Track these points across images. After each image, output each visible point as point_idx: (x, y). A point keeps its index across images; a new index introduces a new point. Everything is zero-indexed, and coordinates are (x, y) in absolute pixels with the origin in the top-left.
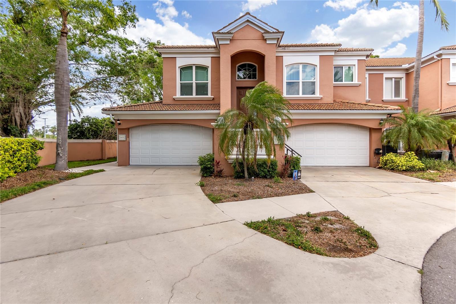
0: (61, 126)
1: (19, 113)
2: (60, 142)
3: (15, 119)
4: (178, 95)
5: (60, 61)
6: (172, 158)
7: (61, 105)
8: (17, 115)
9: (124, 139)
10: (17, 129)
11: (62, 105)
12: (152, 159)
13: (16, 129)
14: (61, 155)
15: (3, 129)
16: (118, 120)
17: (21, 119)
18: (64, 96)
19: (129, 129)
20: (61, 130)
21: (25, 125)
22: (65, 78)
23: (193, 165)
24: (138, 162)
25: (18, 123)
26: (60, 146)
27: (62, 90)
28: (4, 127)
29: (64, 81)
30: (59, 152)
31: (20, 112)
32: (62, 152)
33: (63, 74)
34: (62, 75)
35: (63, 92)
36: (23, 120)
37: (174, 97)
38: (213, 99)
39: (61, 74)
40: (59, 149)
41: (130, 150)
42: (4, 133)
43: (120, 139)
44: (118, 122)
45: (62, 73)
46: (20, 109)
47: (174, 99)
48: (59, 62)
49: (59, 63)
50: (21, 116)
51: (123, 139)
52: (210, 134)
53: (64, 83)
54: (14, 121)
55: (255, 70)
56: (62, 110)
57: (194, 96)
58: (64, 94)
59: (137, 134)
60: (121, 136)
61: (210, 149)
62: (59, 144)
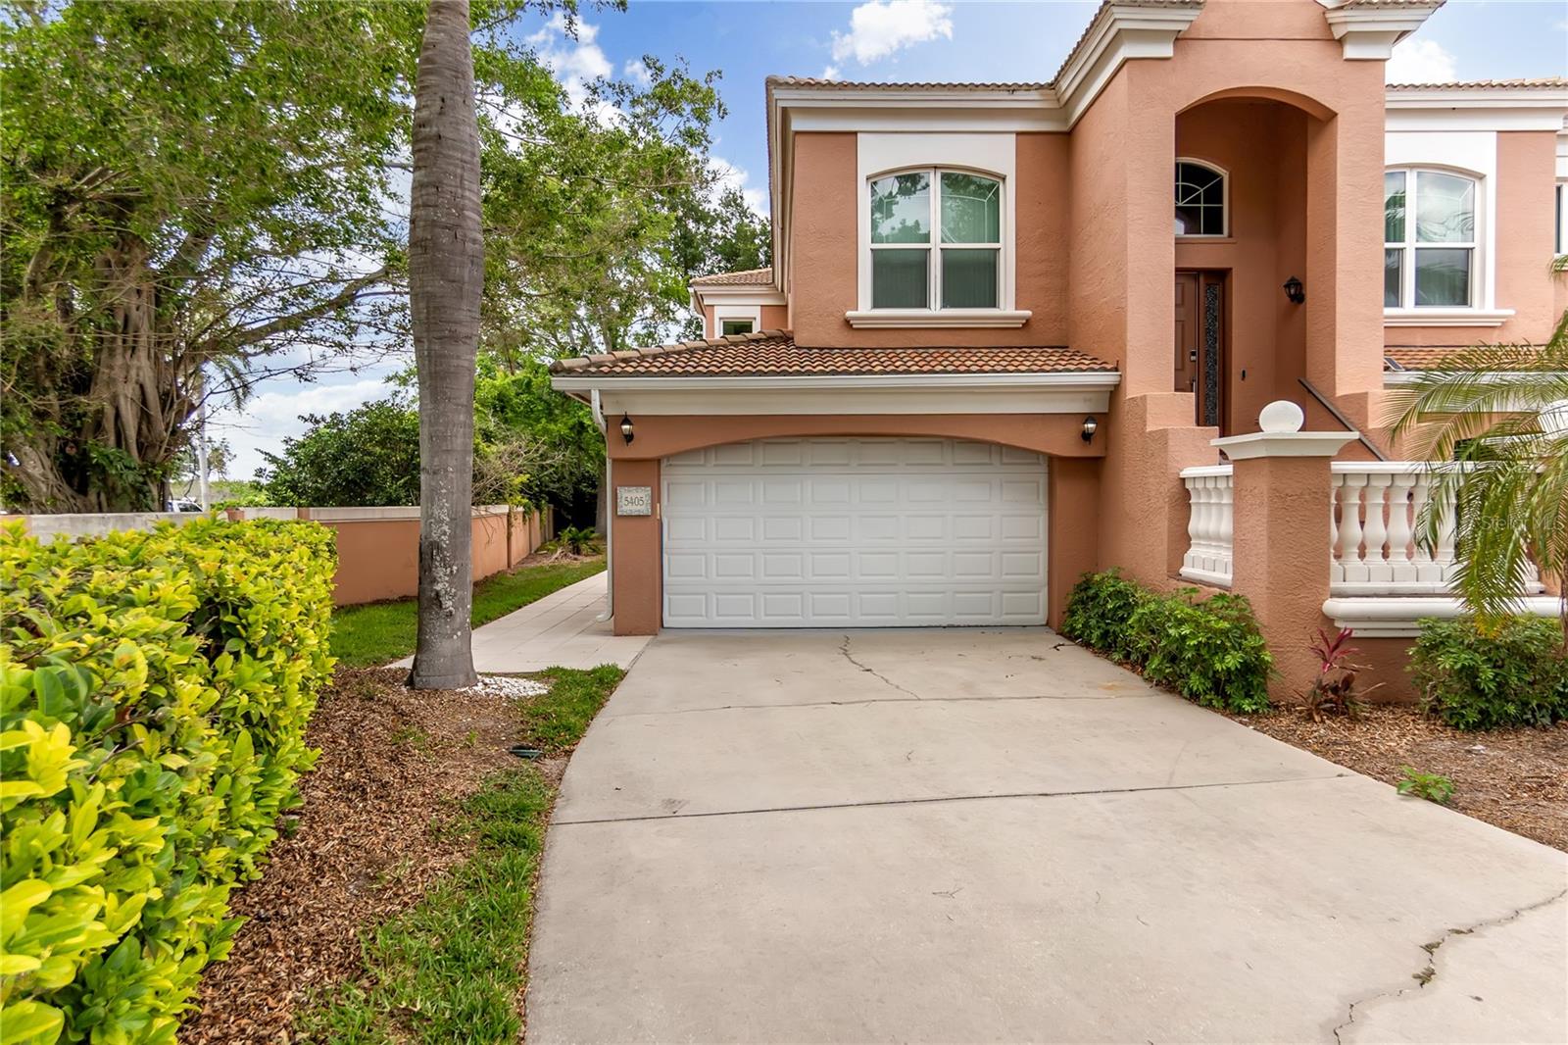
0: (448, 451)
1: (137, 387)
2: (445, 533)
3: (118, 416)
4: (864, 308)
5: (443, 100)
6: (861, 593)
7: (450, 338)
8: (126, 397)
9: (644, 508)
10: (126, 467)
11: (455, 338)
12: (765, 599)
13: (127, 463)
14: (448, 604)
15: (61, 464)
16: (626, 420)
17: (144, 416)
18: (466, 287)
19: (659, 461)
20: (446, 471)
21: (165, 446)
22: (467, 193)
23: (959, 626)
24: (704, 613)
25: (131, 433)
26: (443, 559)
27: (458, 258)
28: (67, 457)
29: (463, 210)
30: (438, 587)
31: (141, 379)
32: (453, 590)
33: (459, 171)
34: (455, 176)
35: (462, 267)
36: (152, 419)
37: (849, 314)
38: (1027, 323)
39: (451, 168)
40: (440, 572)
41: (665, 557)
42: (65, 486)
43: (625, 508)
44: (626, 427)
45: (456, 166)
46: (139, 368)
47: (847, 323)
48: (439, 103)
49: (438, 109)
50: (144, 401)
51: (639, 507)
52: (1038, 483)
53: (465, 218)
54: (109, 424)
55: (1215, 194)
56: (455, 362)
57: (936, 309)
58: (466, 279)
59: (700, 484)
60: (629, 495)
61: (1039, 552)
62: (439, 548)
